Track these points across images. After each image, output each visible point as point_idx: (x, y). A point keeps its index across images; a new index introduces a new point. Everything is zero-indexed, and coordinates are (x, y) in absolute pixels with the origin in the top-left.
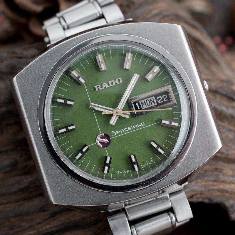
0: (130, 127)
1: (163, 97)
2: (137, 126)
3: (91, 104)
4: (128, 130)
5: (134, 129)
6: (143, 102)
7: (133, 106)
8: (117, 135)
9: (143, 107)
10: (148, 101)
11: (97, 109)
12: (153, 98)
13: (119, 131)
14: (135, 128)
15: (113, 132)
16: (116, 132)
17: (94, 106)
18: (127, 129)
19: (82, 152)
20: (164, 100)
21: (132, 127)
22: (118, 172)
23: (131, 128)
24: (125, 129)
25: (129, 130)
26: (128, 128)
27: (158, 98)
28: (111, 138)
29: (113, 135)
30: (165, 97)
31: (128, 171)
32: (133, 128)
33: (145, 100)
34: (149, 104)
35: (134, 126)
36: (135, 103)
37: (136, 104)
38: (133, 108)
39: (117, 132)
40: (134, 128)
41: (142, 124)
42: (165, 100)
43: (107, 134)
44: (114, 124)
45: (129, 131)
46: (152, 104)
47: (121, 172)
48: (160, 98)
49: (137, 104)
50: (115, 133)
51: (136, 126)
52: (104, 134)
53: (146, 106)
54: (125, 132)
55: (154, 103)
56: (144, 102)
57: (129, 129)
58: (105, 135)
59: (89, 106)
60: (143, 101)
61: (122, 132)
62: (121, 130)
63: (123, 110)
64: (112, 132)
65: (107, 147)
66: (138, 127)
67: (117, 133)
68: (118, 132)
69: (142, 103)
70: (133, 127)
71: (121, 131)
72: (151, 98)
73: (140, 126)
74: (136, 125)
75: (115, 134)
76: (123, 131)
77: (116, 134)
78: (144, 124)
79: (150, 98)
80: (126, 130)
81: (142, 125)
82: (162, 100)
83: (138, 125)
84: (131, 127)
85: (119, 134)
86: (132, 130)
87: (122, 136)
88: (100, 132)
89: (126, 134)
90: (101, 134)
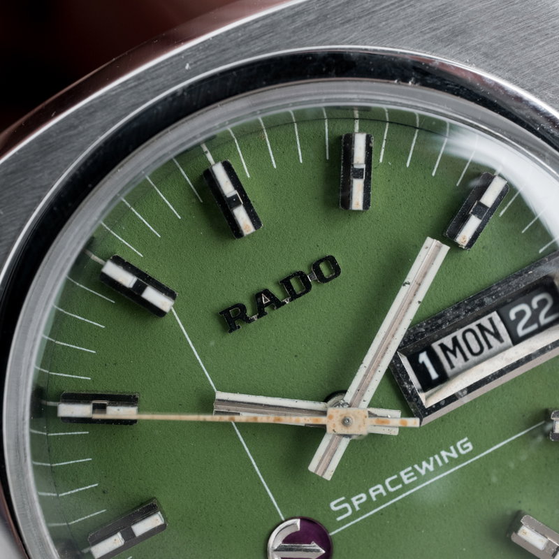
0: (410, 469)
1: (535, 305)
2: (441, 458)
4: (403, 483)
5: (429, 474)
6: (450, 346)
7: (408, 377)
8: (356, 514)
9: (452, 367)
10: (470, 336)
12: (491, 320)
13: (364, 496)
14: (431, 468)
15: (336, 505)
16: (348, 501)
17: (233, 403)
18: (399, 480)
20: (543, 320)
21: (416, 466)
23: (417, 473)
24: (387, 481)
25: (406, 482)
26: (402, 473)
27: (512, 315)
28: (332, 534)
29: (339, 519)
30: (542, 303)
32: (423, 472)
33: (458, 334)
34: (476, 348)
35: (428, 462)
37: (417, 358)
38: (411, 383)
39: (354, 499)
40: (427, 470)
41: (462, 445)
42: (547, 316)
43: (312, 516)
45: (406, 488)
46: (490, 347)
48: (521, 315)
49: (423, 358)
50: (347, 505)
51: (435, 461)
52: (298, 522)
53: (466, 359)
54: (391, 496)
55: (501, 341)
56: (455, 341)
57: (405, 478)
58: (303, 520)
60: (447, 341)
61: (379, 496)
62: (371, 491)
64: (332, 504)
66: (446, 460)
67: (356, 504)
68: (358, 500)
69: (444, 347)
70: (424, 464)
71: (373, 495)
72: (485, 321)
73: (454, 455)
74: (433, 455)
75: (345, 510)
76: (382, 490)
77: (350, 512)
78: (469, 444)
79: (478, 322)
80: (393, 484)
81: (462, 452)
82: (534, 319)
83: (444, 453)
84: (414, 470)
85: (366, 507)
86: (421, 479)
87: (381, 513)
88: (281, 515)
89: (394, 503)
90: (282, 522)
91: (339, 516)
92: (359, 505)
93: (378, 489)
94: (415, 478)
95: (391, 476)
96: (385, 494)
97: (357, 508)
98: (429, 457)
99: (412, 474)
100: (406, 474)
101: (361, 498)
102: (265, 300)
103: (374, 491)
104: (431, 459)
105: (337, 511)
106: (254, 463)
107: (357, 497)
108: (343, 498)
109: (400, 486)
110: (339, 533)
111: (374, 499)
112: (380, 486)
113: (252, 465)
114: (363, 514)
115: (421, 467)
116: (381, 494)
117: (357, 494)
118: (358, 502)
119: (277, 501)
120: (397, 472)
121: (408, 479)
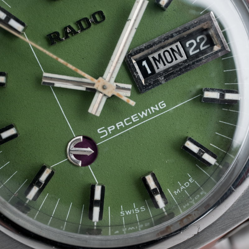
0: (136, 115)
1: (198, 41)
2: (151, 110)
3: (45, 74)
4: (132, 121)
5: (145, 118)
6: (157, 58)
7: (136, 70)
8: (109, 136)
9: (158, 68)
10: (167, 54)
11: (58, 84)
12: (177, 46)
13: (113, 127)
14: (146, 115)
15: (100, 131)
16: (106, 129)
17: (51, 78)
18: (131, 120)
19: (38, 184)
20: (202, 48)
21: (139, 114)
22: (121, 213)
23: (139, 117)
24: (125, 120)
25: (134, 121)
26: (132, 117)
27: (187, 45)
28: (97, 145)
29: (101, 137)
30: (202, 40)
31: (143, 209)
32: (142, 116)
33: (161, 52)
34: (170, 60)
35: (145, 112)
36: (139, 63)
37: (142, 63)
38: (137, 73)
39: (109, 128)
40: (144, 115)
41: (161, 104)
42: (203, 46)
43: (89, 135)
44: (98, 114)
45: (134, 124)
46: (176, 59)
47: (128, 212)
48: (191, 45)
49: (144, 63)
50: (105, 131)
51: (148, 111)
52: (81, 137)
53: (165, 65)
54: (126, 127)
55: (182, 56)
56: (159, 55)
57: (133, 119)
58: (84, 137)
59: (42, 80)
60: (156, 55)
61: (121, 127)
62: (117, 124)
63: (115, 81)
64: (98, 130)
65: (93, 164)
66: (153, 111)
67: (110, 130)
68: (111, 129)
69: (154, 58)
70: (143, 113)
71: (118, 126)
72: (174, 46)
73: (157, 109)
74: (147, 109)
75: (104, 133)
76: (122, 124)
77: (107, 134)
78: (164, 104)
79: (171, 47)
80: (128, 122)
81: (161, 108)
82: (198, 47)
83: (152, 108)
84: (138, 115)
85: (114, 132)
86: (141, 120)
87: (121, 135)
88: (74, 134)
89: (128, 131)
90: (74, 138)
91: (102, 136)
92: (111, 131)
93: (121, 124)
94: (138, 119)
95: (127, 118)
96: (123, 126)
97: (110, 133)
98: (145, 109)
99: (137, 117)
100: (134, 117)
101: (112, 128)
102: (69, 31)
103: (118, 125)
104: (146, 110)
105: (101, 133)
106: (62, 109)
107: (110, 127)
108: (104, 128)
109: (131, 123)
110: (101, 144)
111: (119, 129)
112: (121, 122)
113: (61, 110)
114: (113, 136)
115: (141, 114)
116: (122, 126)
117: (110, 126)
118: (111, 130)
119: (72, 128)
120: (130, 115)
121: (135, 119)
